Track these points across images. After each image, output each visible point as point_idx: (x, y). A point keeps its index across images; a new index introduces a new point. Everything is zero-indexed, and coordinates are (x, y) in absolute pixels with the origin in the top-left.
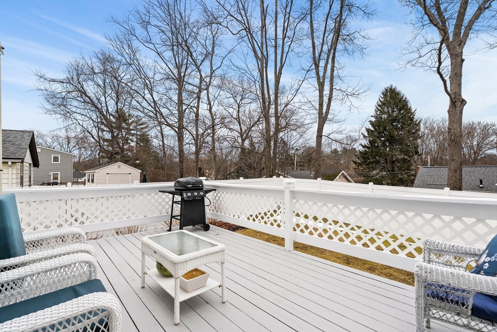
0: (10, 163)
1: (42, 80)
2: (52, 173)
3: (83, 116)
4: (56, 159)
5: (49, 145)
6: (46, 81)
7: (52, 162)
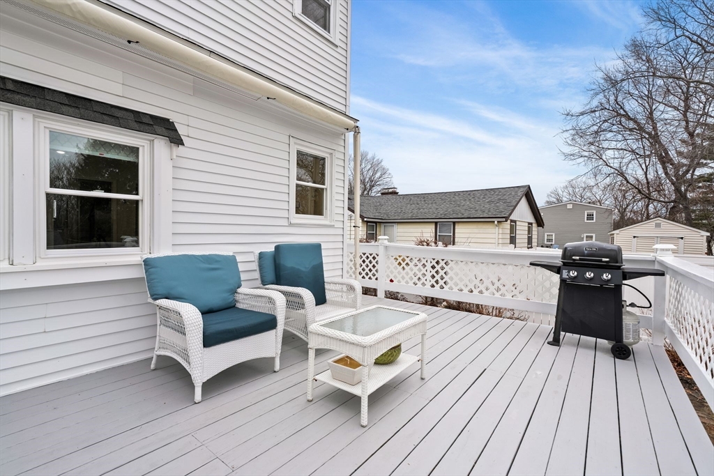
0: (496, 222)
1: (569, 117)
2: (585, 235)
3: (621, 151)
4: (590, 217)
5: (599, 198)
6: (573, 117)
7: (586, 221)
